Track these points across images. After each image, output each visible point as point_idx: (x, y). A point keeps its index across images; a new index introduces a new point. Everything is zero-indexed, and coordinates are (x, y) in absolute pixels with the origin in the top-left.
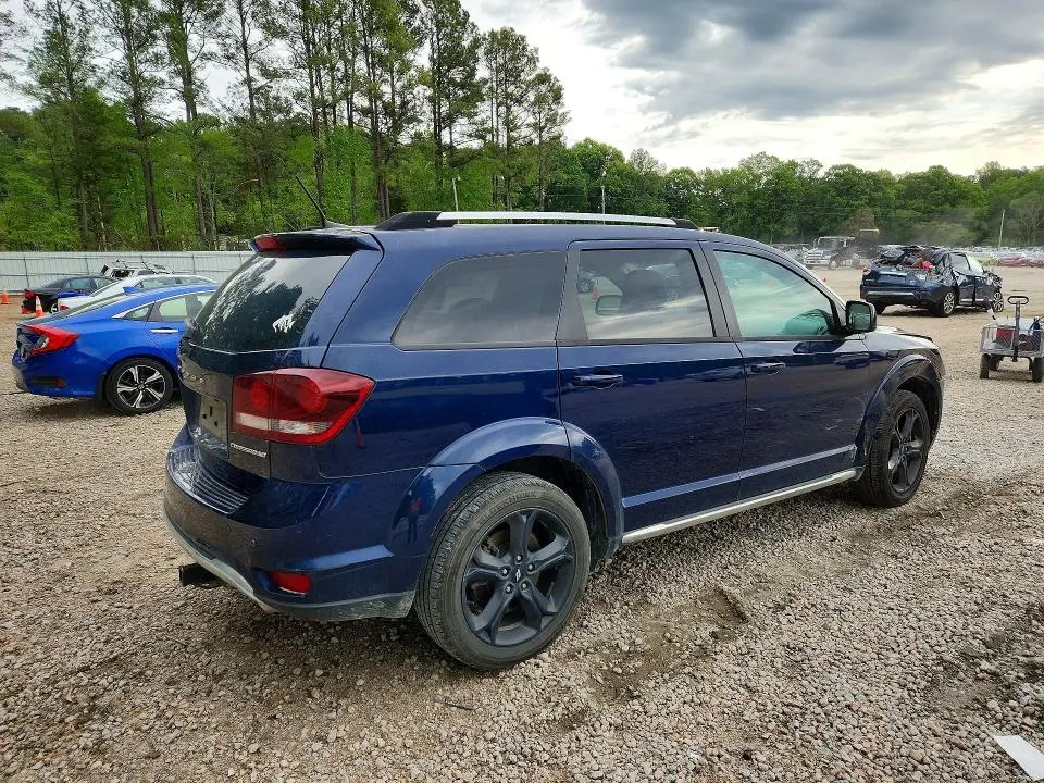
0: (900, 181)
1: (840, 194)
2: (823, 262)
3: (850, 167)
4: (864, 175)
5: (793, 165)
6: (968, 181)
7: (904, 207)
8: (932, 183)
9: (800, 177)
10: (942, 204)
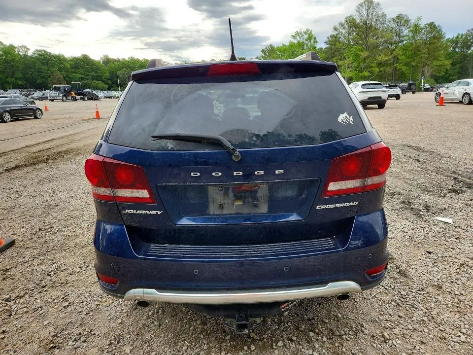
0: (70, 60)
1: (43, 64)
2: (58, 98)
3: (44, 51)
4: (53, 56)
5: (12, 47)
6: (99, 62)
7: (75, 72)
8: (85, 62)
9: (19, 54)
10: (91, 72)
